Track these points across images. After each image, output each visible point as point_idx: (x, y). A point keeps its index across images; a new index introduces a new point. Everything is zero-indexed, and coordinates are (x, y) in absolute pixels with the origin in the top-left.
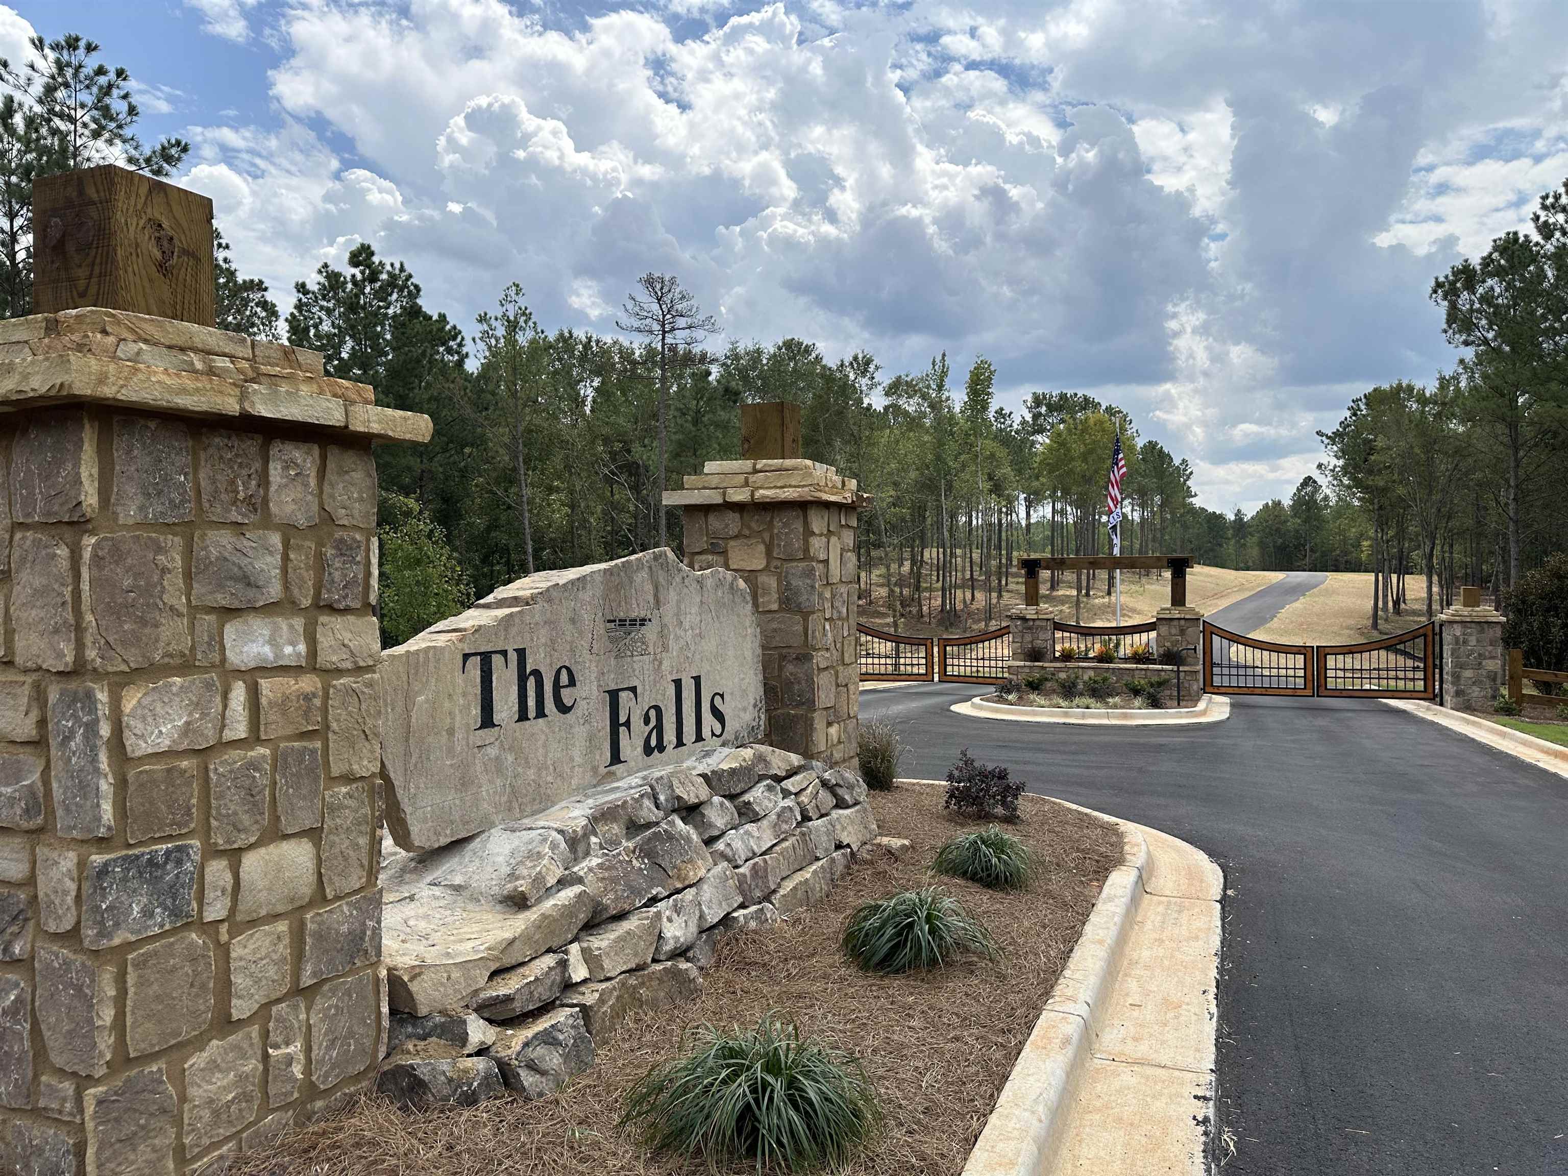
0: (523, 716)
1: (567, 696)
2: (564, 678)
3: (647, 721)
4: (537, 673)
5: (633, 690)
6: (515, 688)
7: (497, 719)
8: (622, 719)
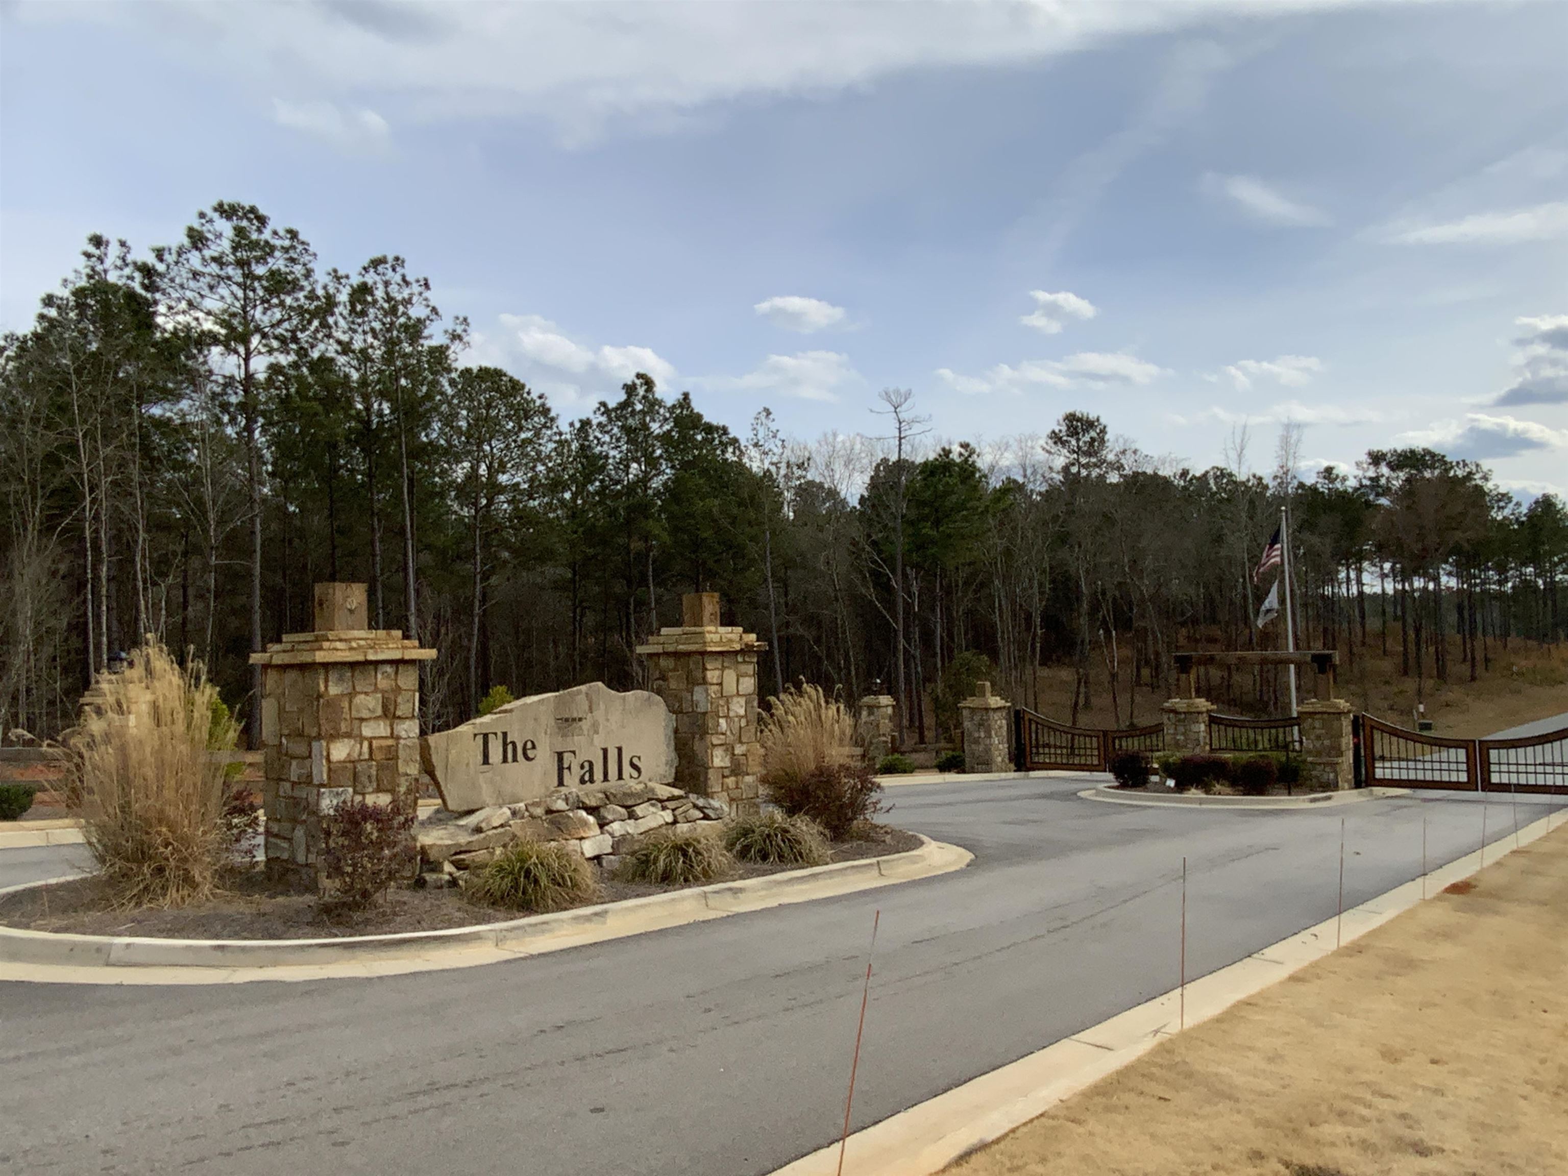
0: (505, 760)
1: (530, 754)
2: (529, 745)
3: (582, 767)
4: (513, 743)
5: (574, 752)
6: (501, 749)
7: (491, 761)
8: (566, 766)
